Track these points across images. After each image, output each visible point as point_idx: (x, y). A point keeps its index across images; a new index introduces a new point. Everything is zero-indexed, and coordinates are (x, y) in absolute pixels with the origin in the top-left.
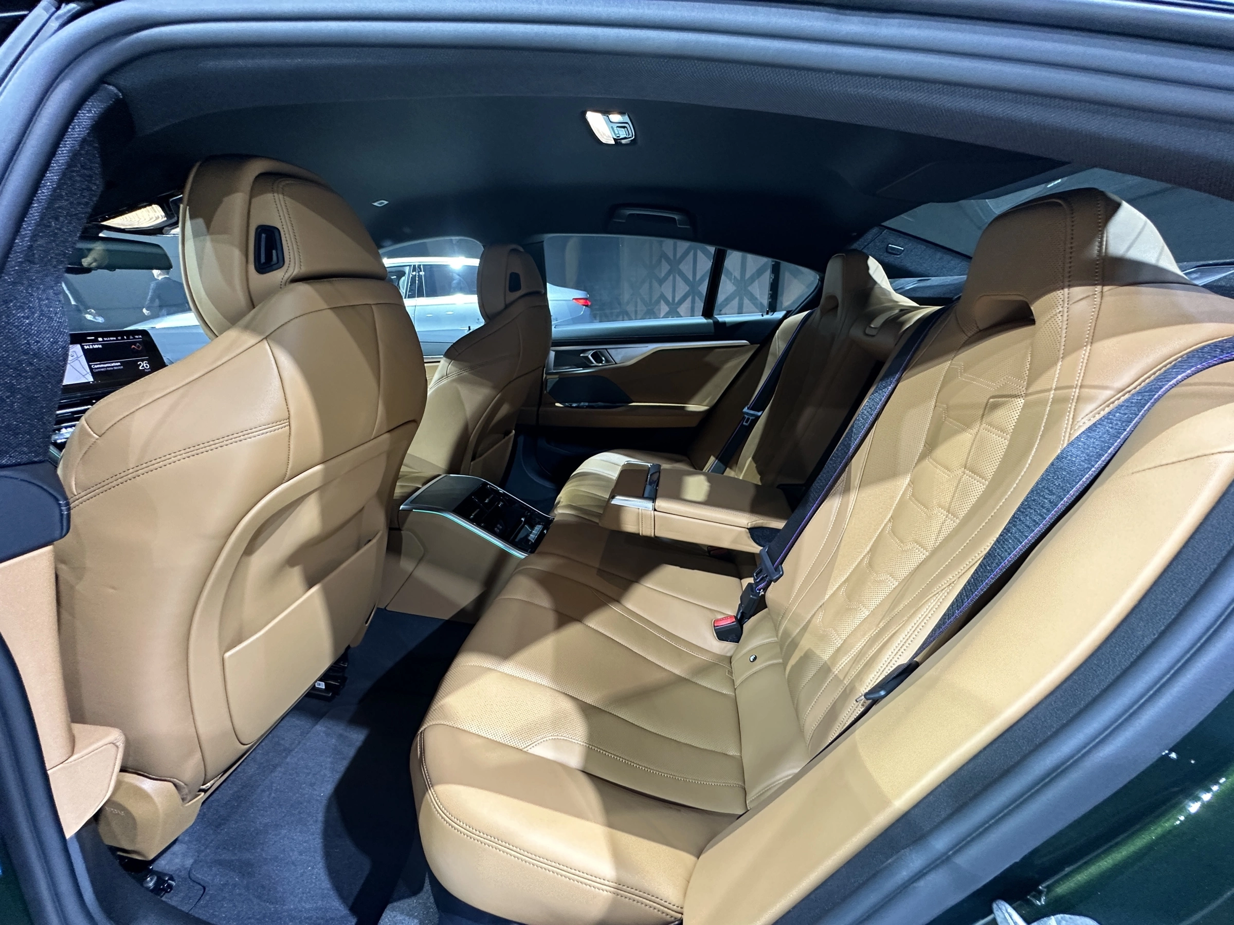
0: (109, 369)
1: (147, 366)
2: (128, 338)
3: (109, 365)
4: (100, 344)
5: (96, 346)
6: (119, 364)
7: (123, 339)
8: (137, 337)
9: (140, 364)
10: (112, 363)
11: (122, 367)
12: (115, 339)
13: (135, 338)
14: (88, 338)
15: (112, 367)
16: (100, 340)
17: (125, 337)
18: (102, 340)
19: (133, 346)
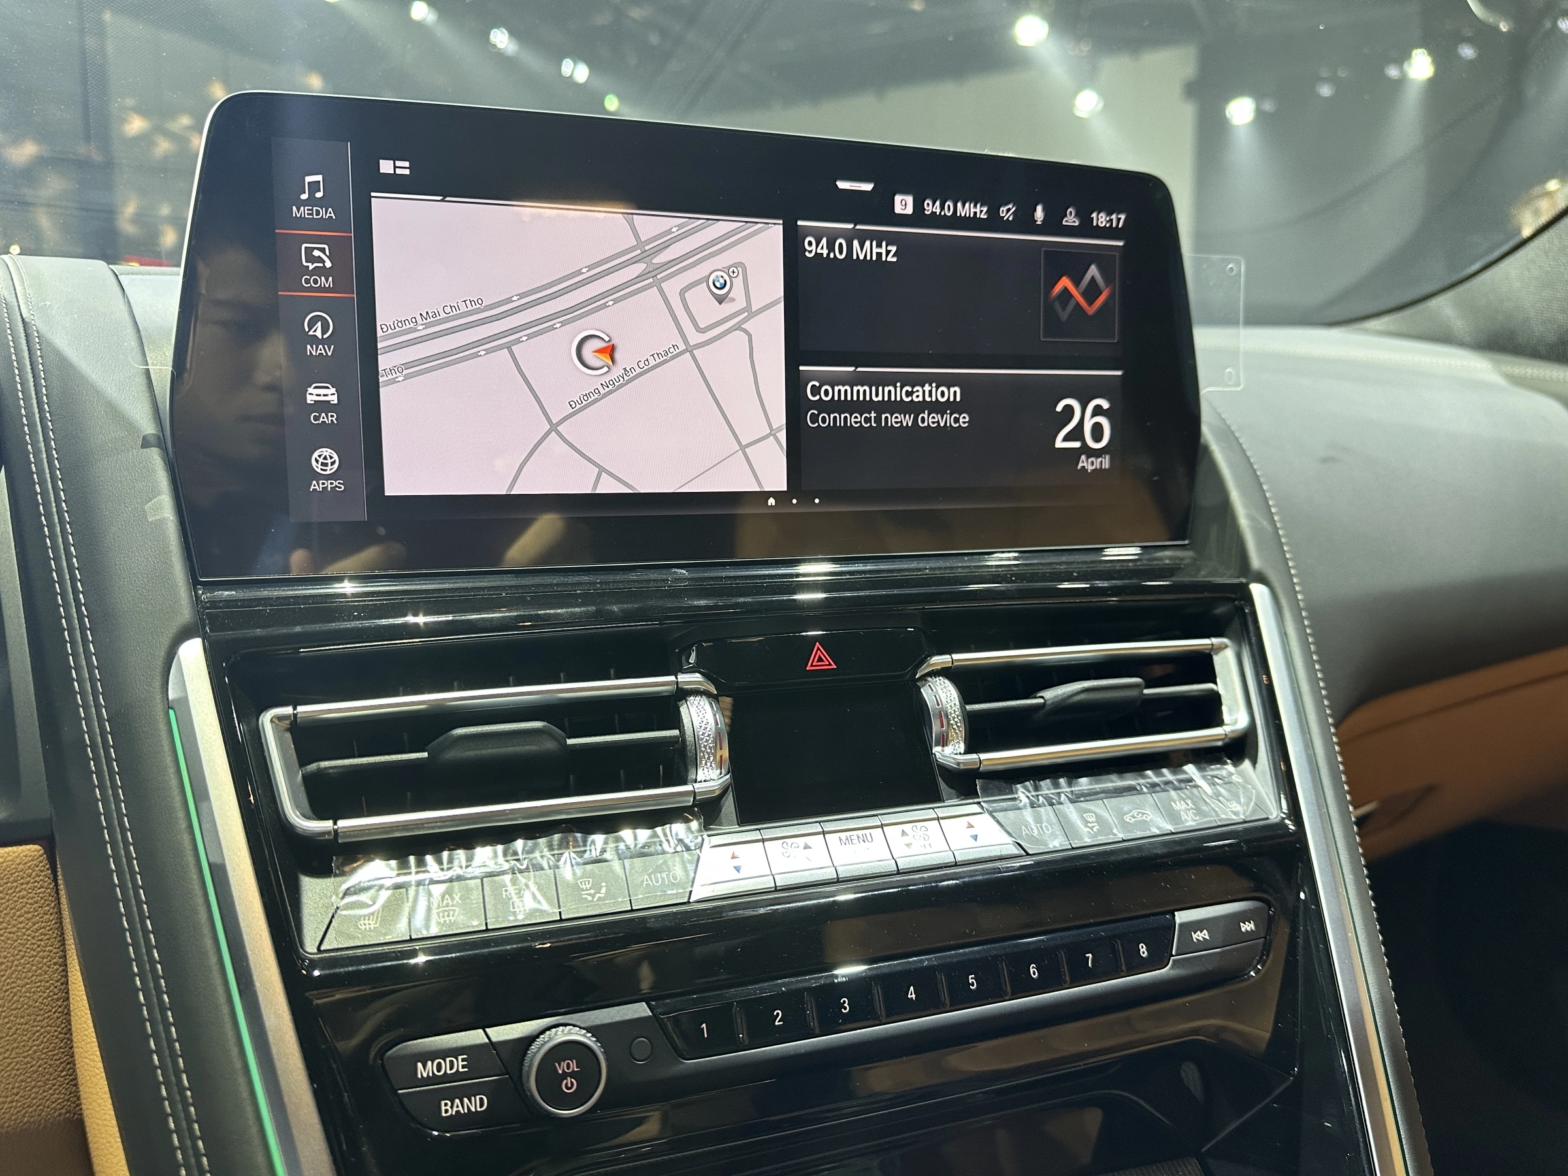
0: (895, 420)
1: (1097, 431)
3: (898, 393)
4: (891, 239)
5: (865, 251)
6: (954, 393)
7: (1024, 222)
8: (1102, 220)
9: (1069, 410)
10: (921, 380)
11: (964, 419)
12: (982, 212)
13: (1087, 228)
14: (842, 185)
15: (915, 408)
16: (898, 209)
17: (1039, 214)
18: (909, 210)
19: (1065, 282)
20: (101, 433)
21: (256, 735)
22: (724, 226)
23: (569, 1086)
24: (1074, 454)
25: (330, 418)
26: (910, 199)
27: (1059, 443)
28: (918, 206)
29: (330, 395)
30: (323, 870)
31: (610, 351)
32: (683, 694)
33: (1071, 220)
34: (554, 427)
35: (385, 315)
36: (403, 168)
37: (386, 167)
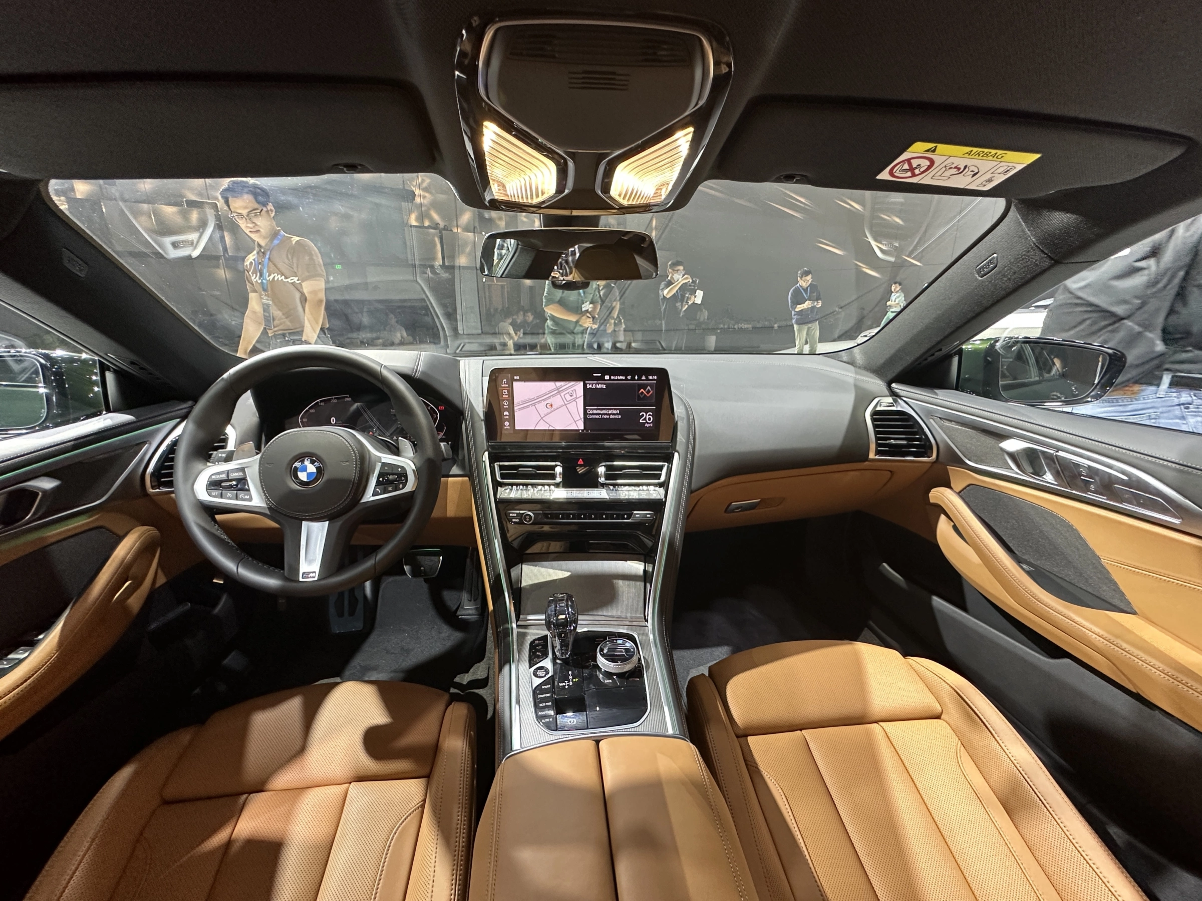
0: (605, 417)
2: (639, 379)
3: (606, 412)
4: (604, 384)
5: (600, 386)
6: (618, 412)
7: (633, 379)
8: (651, 378)
9: (643, 415)
10: (611, 409)
11: (620, 417)
12: (624, 378)
13: (647, 379)
14: (594, 375)
15: (609, 414)
16: (606, 378)
17: (636, 378)
18: (608, 378)
19: (642, 390)
20: (476, 419)
21: (494, 466)
22: (572, 383)
23: (528, 520)
24: (645, 423)
25: (508, 417)
26: (608, 376)
27: (641, 421)
28: (610, 377)
29: (508, 414)
30: (501, 487)
31: (552, 405)
32: (556, 466)
33: (644, 378)
34: (542, 418)
35: (516, 401)
36: (518, 378)
37: (515, 378)
